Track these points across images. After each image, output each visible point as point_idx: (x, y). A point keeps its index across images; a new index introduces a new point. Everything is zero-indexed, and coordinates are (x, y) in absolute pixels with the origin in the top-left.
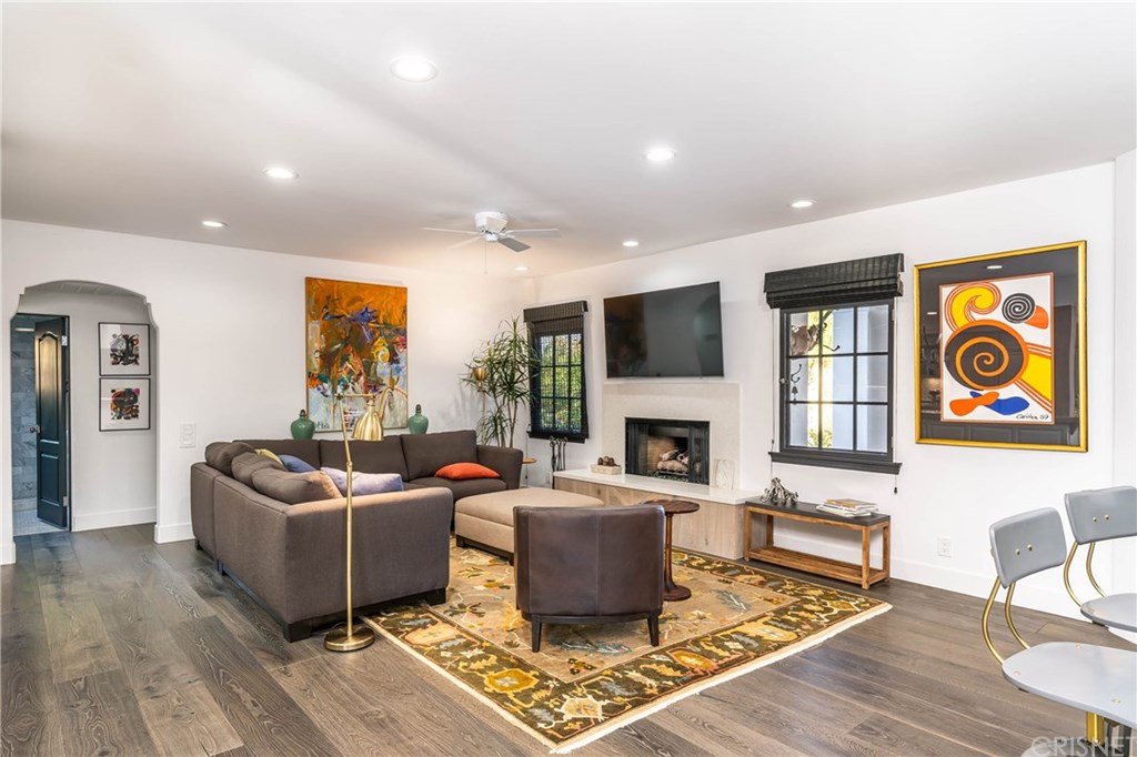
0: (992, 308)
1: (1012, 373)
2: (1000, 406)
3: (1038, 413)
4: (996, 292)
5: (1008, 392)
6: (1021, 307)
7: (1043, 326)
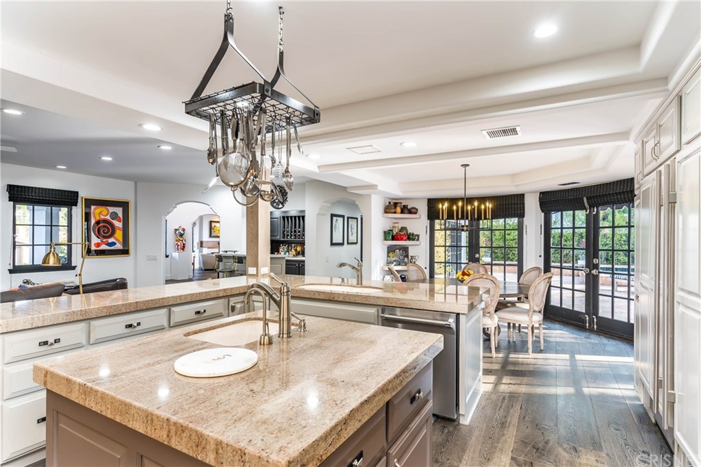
0: (107, 215)
1: (112, 235)
2: (109, 244)
3: (119, 246)
4: (108, 210)
5: (111, 240)
6: (114, 216)
7: (120, 222)
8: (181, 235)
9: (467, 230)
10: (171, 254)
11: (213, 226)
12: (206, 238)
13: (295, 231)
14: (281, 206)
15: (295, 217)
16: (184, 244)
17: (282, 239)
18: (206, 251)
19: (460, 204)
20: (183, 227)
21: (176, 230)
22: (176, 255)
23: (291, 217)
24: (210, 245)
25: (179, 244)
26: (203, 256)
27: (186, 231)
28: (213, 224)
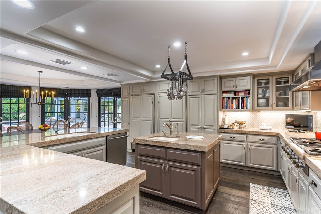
9: (41, 105)
19: (47, 92)
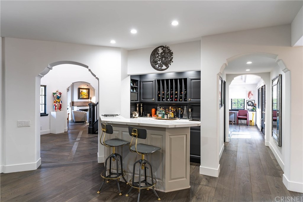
8: (58, 98)
10: (50, 113)
11: (80, 91)
12: (76, 99)
13: (172, 94)
14: (164, 67)
15: (172, 80)
16: (60, 105)
17: (157, 102)
18: (76, 109)
20: (59, 91)
21: (54, 94)
22: (54, 113)
23: (167, 80)
24: (79, 104)
25: (56, 105)
26: (74, 112)
27: (62, 95)
28: (81, 90)
